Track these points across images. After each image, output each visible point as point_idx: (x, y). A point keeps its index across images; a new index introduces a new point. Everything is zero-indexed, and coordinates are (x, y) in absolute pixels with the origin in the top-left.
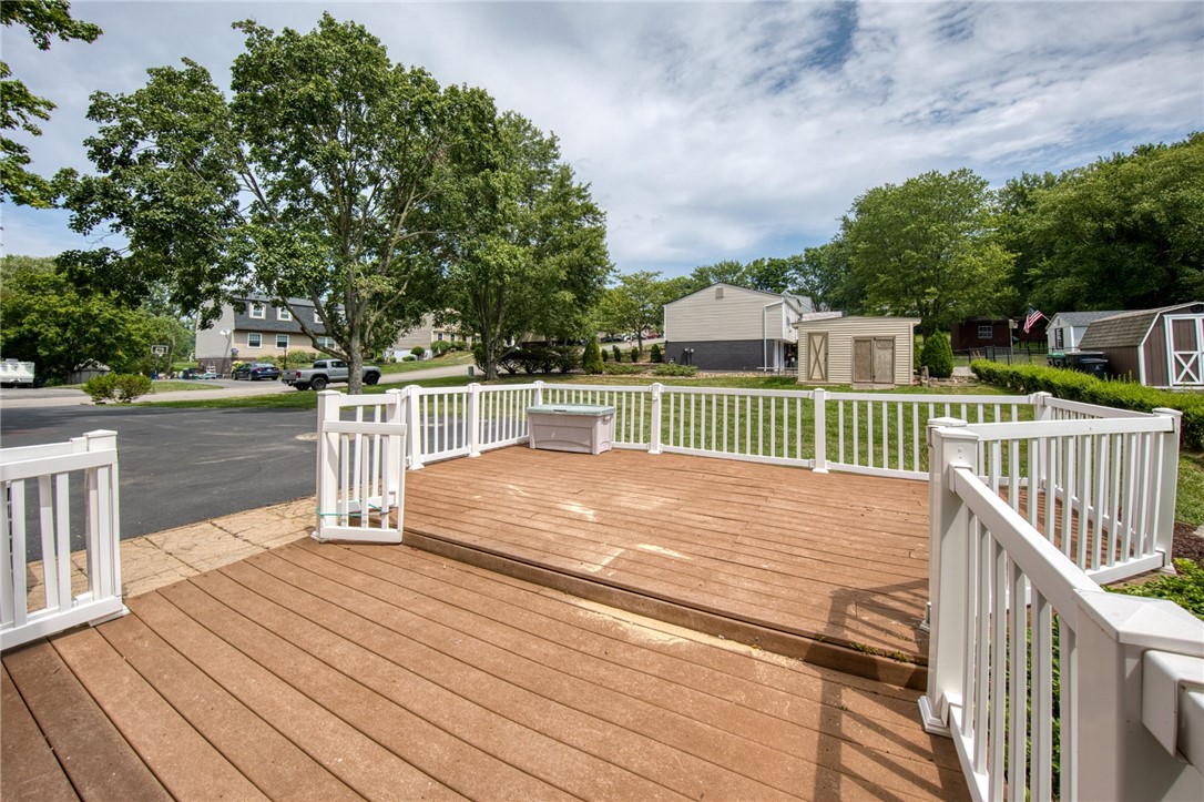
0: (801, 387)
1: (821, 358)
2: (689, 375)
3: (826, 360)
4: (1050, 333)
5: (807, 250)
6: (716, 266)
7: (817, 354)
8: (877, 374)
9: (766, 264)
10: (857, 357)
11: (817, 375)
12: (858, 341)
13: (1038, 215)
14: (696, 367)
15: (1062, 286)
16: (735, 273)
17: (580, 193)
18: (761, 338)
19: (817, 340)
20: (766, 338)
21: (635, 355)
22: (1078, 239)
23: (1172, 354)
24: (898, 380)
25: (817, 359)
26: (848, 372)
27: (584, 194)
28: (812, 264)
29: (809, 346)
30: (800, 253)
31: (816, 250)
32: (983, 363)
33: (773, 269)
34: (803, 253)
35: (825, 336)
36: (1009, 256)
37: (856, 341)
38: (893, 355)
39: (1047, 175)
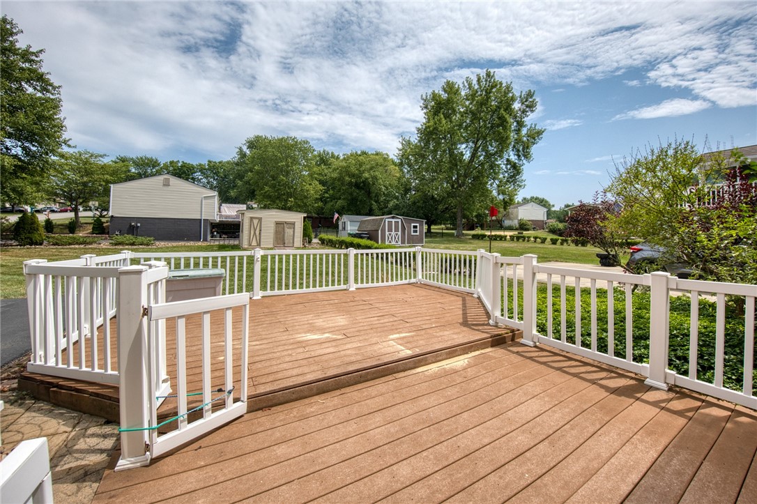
0: (245, 250)
1: (257, 233)
2: (148, 245)
3: (260, 234)
4: (340, 223)
5: (210, 162)
6: (137, 158)
7: (255, 230)
8: (286, 242)
9: (180, 165)
10: (277, 232)
11: (254, 243)
12: (277, 223)
13: (331, 170)
14: (152, 238)
15: (340, 203)
16: (154, 167)
17: (26, 55)
18: (199, 218)
19: (256, 222)
20: (203, 218)
21: (72, 227)
22: (343, 184)
23: (387, 233)
24: (295, 245)
25: (255, 233)
26: (272, 241)
27: (34, 58)
28: (212, 171)
29: (251, 225)
30: (205, 162)
31: (215, 162)
32: (323, 236)
33: (185, 169)
34: (207, 163)
35: (260, 219)
36: (322, 188)
37: (277, 224)
38: (294, 231)
39: (332, 153)
